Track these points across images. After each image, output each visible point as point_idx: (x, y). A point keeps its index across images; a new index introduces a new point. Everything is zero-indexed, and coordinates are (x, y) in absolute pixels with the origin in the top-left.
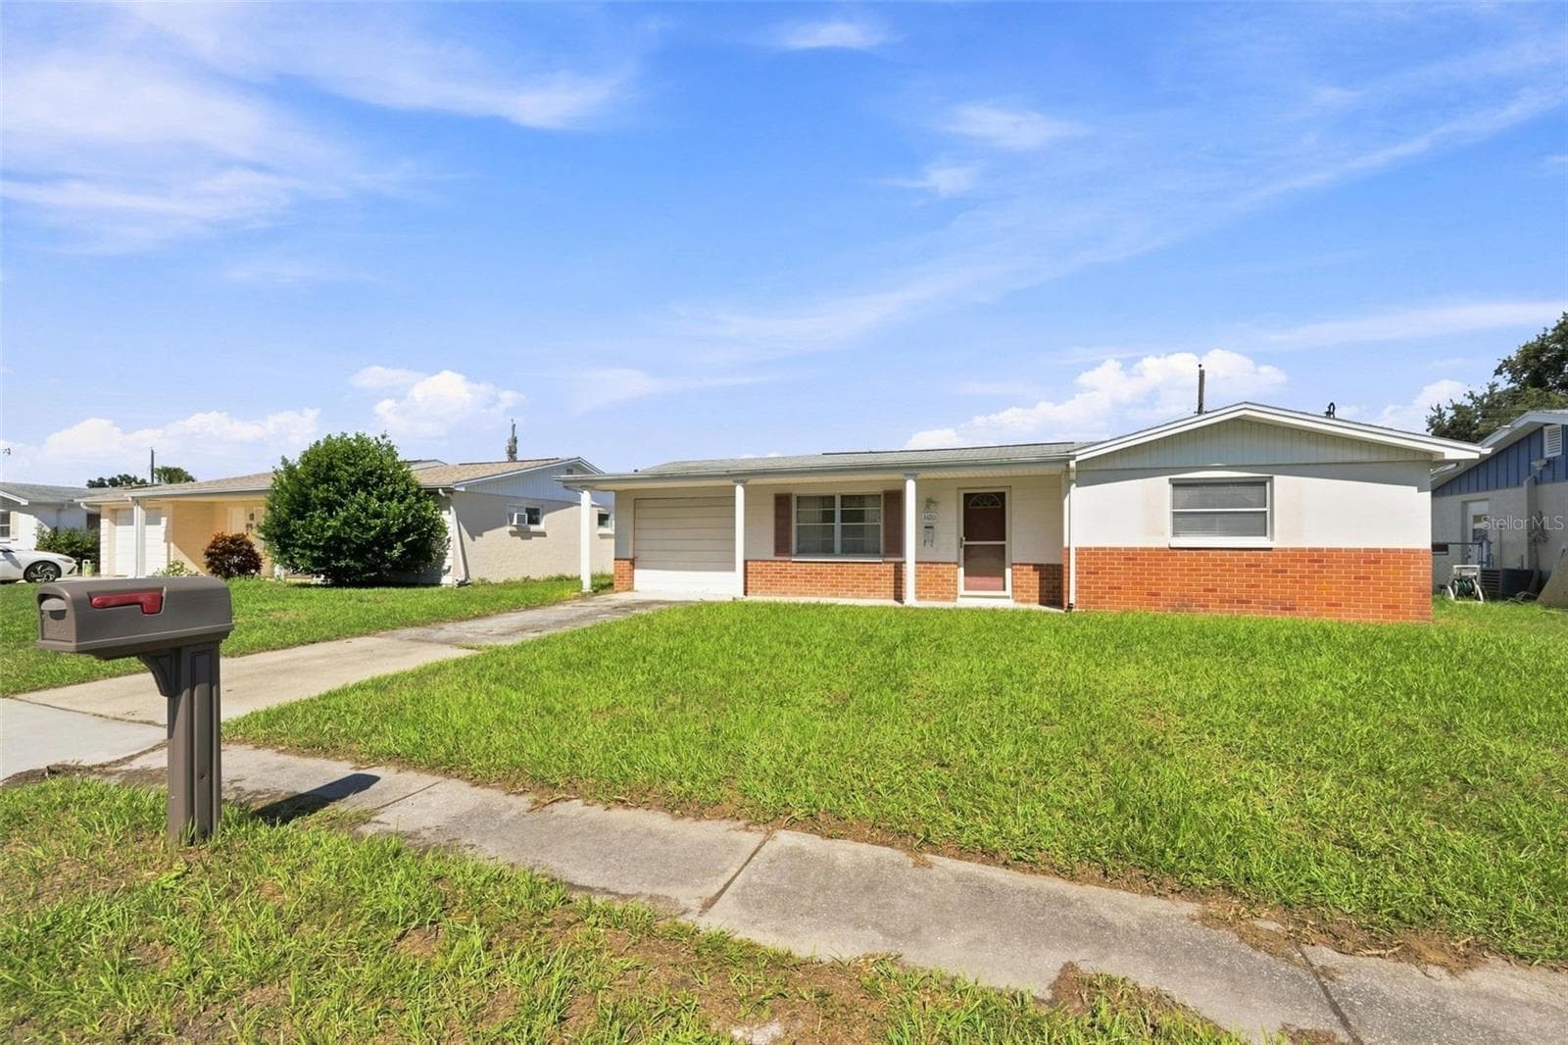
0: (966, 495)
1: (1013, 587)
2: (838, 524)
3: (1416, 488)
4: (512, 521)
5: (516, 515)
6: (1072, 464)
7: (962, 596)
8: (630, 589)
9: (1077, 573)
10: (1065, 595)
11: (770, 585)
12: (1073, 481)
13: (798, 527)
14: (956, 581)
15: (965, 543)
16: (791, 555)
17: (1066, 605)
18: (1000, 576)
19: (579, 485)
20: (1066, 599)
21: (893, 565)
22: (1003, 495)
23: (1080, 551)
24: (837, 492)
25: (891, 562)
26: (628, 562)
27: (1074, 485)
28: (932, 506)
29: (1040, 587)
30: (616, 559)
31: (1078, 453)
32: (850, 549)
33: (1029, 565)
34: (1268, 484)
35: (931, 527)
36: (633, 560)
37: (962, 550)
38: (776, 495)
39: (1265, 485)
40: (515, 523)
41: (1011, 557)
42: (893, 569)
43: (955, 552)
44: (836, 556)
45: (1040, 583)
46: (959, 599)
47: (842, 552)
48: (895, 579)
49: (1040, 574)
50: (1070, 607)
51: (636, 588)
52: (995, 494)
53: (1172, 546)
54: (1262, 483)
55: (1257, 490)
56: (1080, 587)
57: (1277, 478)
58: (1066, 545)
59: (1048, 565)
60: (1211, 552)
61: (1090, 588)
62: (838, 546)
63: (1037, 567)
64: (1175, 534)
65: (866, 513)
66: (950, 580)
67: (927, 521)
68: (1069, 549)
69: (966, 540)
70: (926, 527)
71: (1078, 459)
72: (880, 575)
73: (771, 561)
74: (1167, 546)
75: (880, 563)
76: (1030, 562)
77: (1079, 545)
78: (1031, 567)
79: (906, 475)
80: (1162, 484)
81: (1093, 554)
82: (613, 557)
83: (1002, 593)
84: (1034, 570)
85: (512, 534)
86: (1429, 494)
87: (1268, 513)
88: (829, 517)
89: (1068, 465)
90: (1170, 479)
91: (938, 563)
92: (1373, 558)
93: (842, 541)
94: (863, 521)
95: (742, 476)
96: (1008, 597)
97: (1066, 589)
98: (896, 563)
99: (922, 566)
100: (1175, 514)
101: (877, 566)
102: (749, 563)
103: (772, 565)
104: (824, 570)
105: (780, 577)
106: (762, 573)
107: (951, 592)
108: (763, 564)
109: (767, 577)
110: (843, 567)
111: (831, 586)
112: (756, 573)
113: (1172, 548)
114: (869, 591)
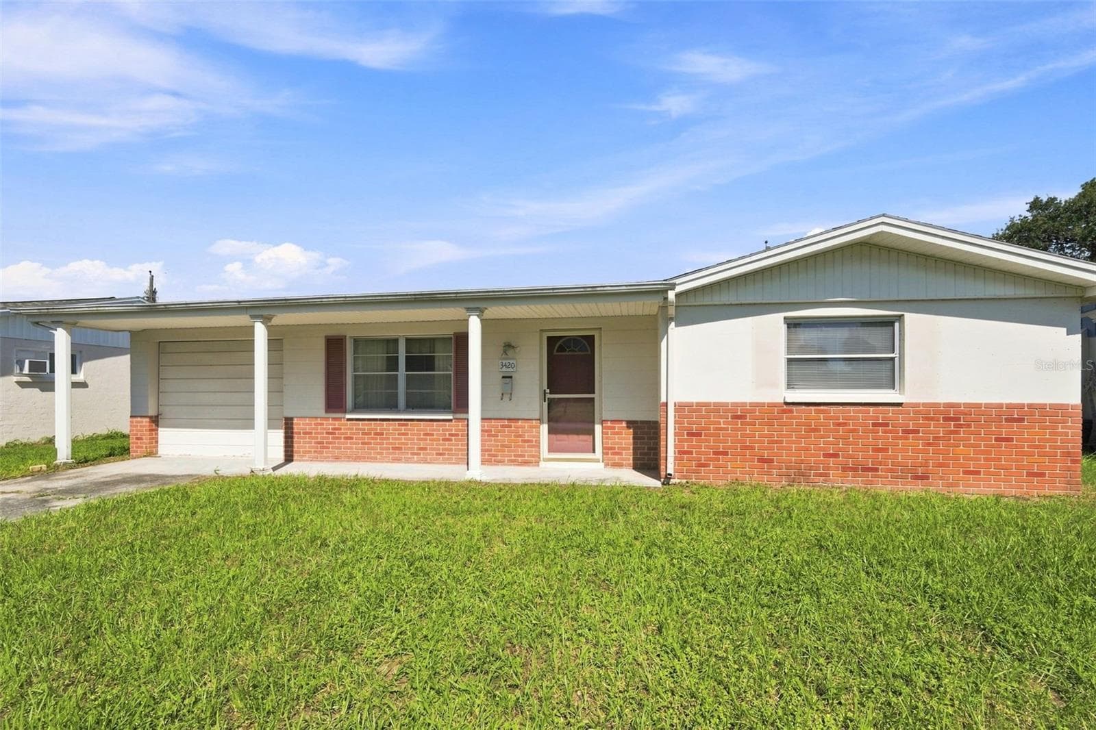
0: (549, 339)
1: (603, 448)
2: (402, 372)
3: (1065, 330)
4: (21, 369)
5: (27, 362)
6: (671, 295)
7: (545, 461)
8: (152, 453)
9: (676, 434)
10: (663, 462)
11: (322, 450)
12: (672, 319)
13: (356, 377)
14: (538, 442)
15: (548, 396)
16: (345, 412)
17: (663, 474)
18: (589, 434)
19: (49, 320)
20: (663, 467)
21: (465, 422)
22: (590, 339)
23: (680, 407)
24: (401, 334)
25: (457, 420)
26: (148, 420)
27: (673, 324)
28: (510, 352)
29: (634, 449)
30: (131, 417)
31: (678, 281)
32: (415, 404)
33: (622, 421)
34: (897, 325)
35: (511, 377)
36: (157, 417)
37: (546, 404)
38: (326, 337)
39: (893, 326)
40: (26, 371)
41: (601, 414)
42: (465, 428)
43: (537, 405)
44: (398, 412)
45: (634, 443)
46: (542, 464)
47: (406, 407)
49: (635, 433)
50: (668, 477)
51: (160, 453)
52: (582, 336)
53: (788, 400)
54: (888, 323)
55: (885, 331)
56: (681, 452)
57: (909, 317)
58: (663, 399)
59: (642, 422)
60: (832, 408)
61: (691, 453)
62: (402, 400)
63: (630, 424)
64: (790, 386)
65: (436, 360)
66: (531, 441)
67: (504, 369)
68: (666, 404)
69: (550, 393)
70: (503, 377)
71: (679, 289)
72: (450, 435)
73: (322, 418)
74: (781, 401)
75: (451, 420)
76: (623, 419)
77: (677, 400)
78: (624, 425)
79: (468, 309)
80: (775, 322)
81: (695, 411)
82: (130, 415)
83: (590, 456)
84: (628, 427)
85: (22, 384)
86: (1079, 337)
87: (897, 360)
88: (392, 363)
89: (666, 299)
90: (785, 318)
91: (517, 420)
92: (1016, 415)
93: (407, 394)
94: (433, 370)
95: (262, 309)
96: (598, 462)
97: (663, 455)
99: (499, 424)
100: (790, 361)
101: (447, 423)
102: (295, 421)
103: (323, 424)
104: (385, 429)
105: (333, 438)
106: (311, 433)
107: (533, 456)
108: (313, 422)
109: (317, 438)
110: (407, 425)
111: (393, 448)
112: (304, 433)
113: (787, 404)
114: (437, 454)
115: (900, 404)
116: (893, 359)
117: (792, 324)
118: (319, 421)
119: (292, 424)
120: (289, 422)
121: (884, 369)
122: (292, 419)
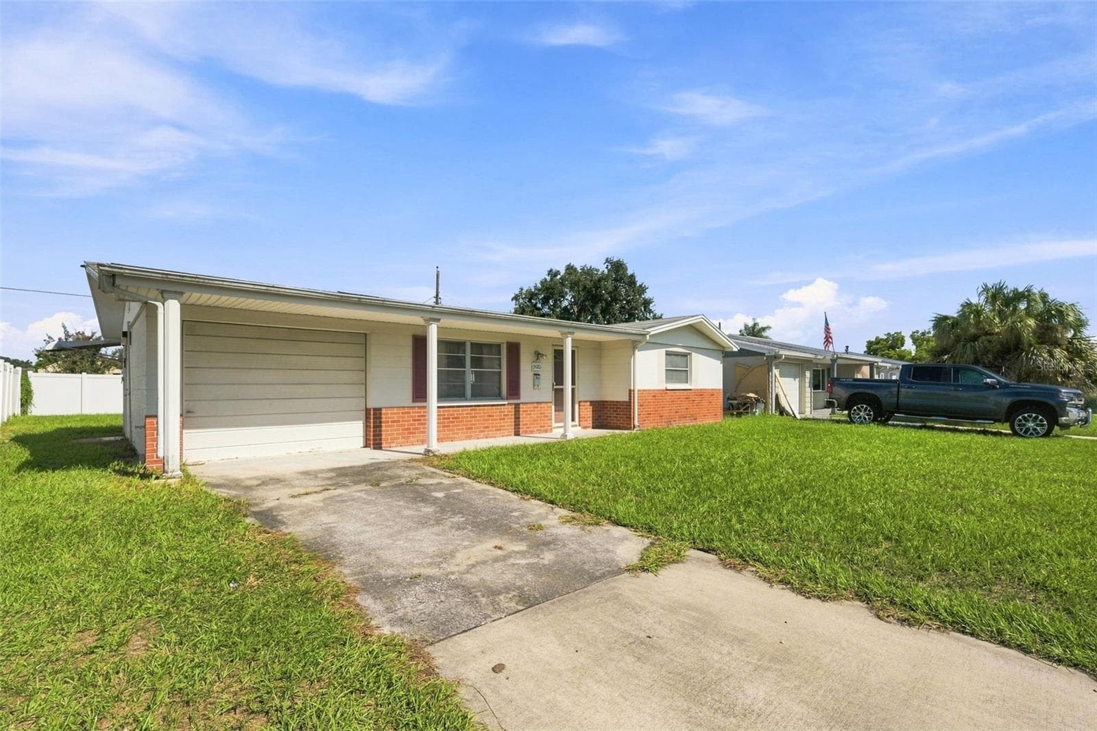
0: (554, 351)
1: (578, 418)
2: (469, 369)
7: (555, 428)
9: (637, 405)
10: (632, 420)
11: (408, 434)
14: (551, 416)
15: (554, 387)
17: (633, 426)
20: (632, 423)
21: (513, 406)
23: (638, 392)
24: (469, 339)
25: (512, 404)
27: (637, 350)
28: (540, 358)
29: (593, 417)
31: (650, 330)
32: (478, 394)
33: (587, 401)
34: (690, 357)
35: (539, 375)
36: (184, 415)
37: (554, 392)
38: (413, 336)
41: (578, 397)
42: (513, 410)
43: (550, 395)
44: (466, 400)
45: (593, 414)
46: (552, 431)
47: (472, 396)
48: (515, 418)
49: (593, 408)
53: (668, 388)
54: (685, 355)
55: (684, 359)
56: (638, 415)
57: (694, 354)
58: (632, 388)
59: (596, 402)
60: (677, 391)
61: (641, 414)
62: (469, 392)
63: (591, 402)
64: (666, 382)
65: (484, 360)
66: (547, 416)
67: (534, 369)
68: (634, 391)
69: (556, 385)
70: (535, 374)
72: (503, 416)
73: (409, 407)
74: (665, 389)
75: (504, 405)
78: (589, 403)
80: (663, 353)
81: (642, 394)
83: (574, 423)
84: (590, 405)
87: (690, 371)
89: (645, 338)
90: (665, 351)
91: (541, 403)
92: (712, 393)
93: (472, 386)
96: (576, 426)
97: (632, 416)
98: (515, 404)
99: (532, 406)
100: (666, 370)
101: (502, 407)
102: (384, 411)
103: (409, 413)
104: (461, 414)
105: (418, 424)
106: (399, 421)
107: (548, 426)
108: (400, 411)
109: (404, 425)
110: (476, 410)
111: (466, 429)
112: (393, 422)
113: (667, 390)
114: (496, 430)
115: (691, 390)
116: (687, 371)
117: (668, 354)
118: (406, 410)
119: (381, 414)
120: (378, 412)
121: (684, 374)
122: (380, 409)
